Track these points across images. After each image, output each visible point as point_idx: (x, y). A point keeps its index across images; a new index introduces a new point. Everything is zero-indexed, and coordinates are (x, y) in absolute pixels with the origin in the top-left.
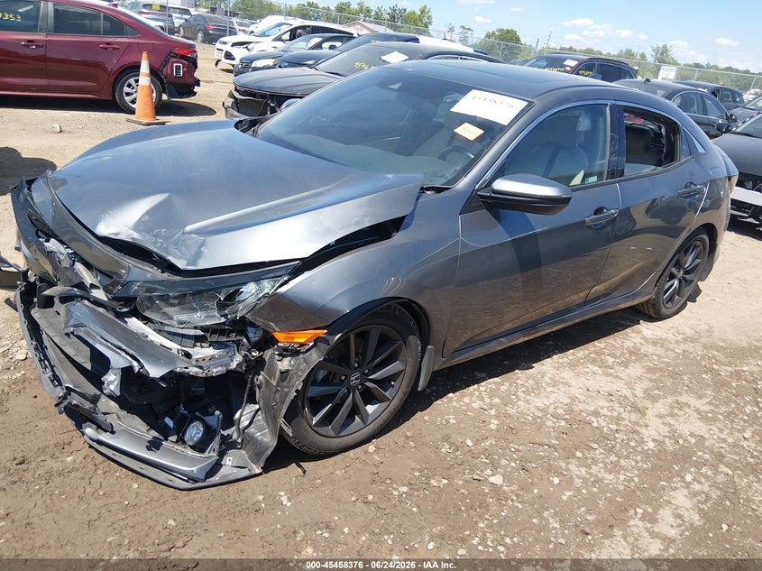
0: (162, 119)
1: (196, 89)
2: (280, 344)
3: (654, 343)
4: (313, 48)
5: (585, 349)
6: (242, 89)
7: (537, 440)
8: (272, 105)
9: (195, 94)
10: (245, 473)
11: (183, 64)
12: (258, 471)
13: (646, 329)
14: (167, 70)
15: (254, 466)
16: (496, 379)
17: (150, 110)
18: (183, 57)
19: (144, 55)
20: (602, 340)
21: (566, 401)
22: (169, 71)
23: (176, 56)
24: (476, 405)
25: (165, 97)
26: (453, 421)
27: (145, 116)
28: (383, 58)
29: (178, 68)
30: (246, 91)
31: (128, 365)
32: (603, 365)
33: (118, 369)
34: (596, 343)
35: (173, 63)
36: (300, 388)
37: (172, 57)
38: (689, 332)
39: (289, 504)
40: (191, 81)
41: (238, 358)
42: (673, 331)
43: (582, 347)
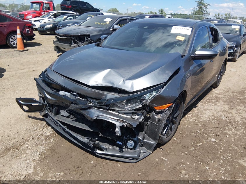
0: (27, 48)
1: (34, 37)
2: (157, 111)
3: (220, 94)
4: (64, 20)
5: (205, 99)
6: (62, 35)
7: (213, 127)
8: (74, 39)
9: (34, 39)
10: (148, 154)
11: (29, 29)
12: (151, 152)
13: (215, 91)
14: (24, 32)
15: (149, 151)
16: (190, 112)
17: (22, 46)
18: (29, 27)
19: (18, 27)
20: (207, 96)
21: (212, 114)
22: (25, 32)
23: (27, 27)
24: (191, 120)
25: (25, 41)
26: (189, 126)
27: (21, 48)
28: (104, 20)
29: (28, 31)
30: (63, 35)
31: (122, 125)
32: (212, 103)
33: (119, 127)
34: (206, 97)
35: (26, 29)
36: (165, 123)
37: (25, 27)
38: (226, 90)
39: (167, 160)
40: (32, 35)
41: (143, 118)
42: (221, 90)
43: (204, 99)
